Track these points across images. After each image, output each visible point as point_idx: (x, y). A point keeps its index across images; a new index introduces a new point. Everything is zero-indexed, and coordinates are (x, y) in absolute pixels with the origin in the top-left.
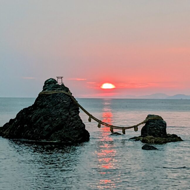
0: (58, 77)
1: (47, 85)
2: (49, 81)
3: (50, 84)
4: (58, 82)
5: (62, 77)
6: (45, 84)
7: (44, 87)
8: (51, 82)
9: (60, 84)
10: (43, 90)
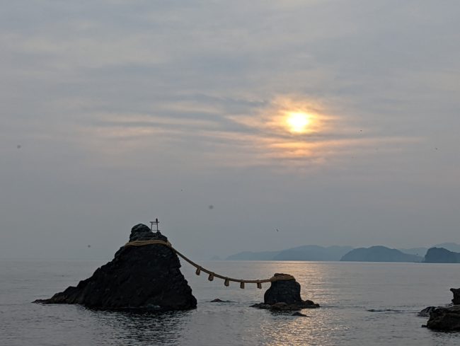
0: (152, 222)
1: (136, 233)
2: (138, 227)
3: (140, 231)
4: (152, 229)
6: (132, 232)
7: (131, 236)
8: (142, 229)
10: (129, 239)
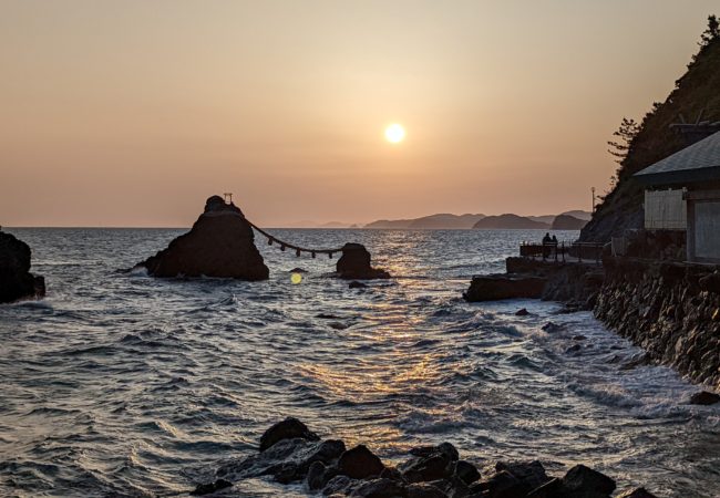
0: (226, 194)
1: (211, 204)
2: (214, 198)
3: (215, 203)
4: (226, 201)
5: (231, 194)
6: (206, 203)
7: (206, 207)
8: (216, 200)
9: (229, 203)
10: (204, 210)
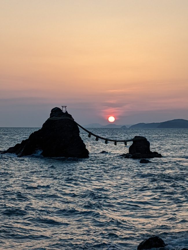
0: (63, 106)
1: (54, 112)
2: (55, 109)
3: (56, 112)
4: (63, 110)
5: (66, 106)
6: (51, 112)
7: (51, 114)
8: (57, 110)
9: (65, 112)
10: (50, 116)
